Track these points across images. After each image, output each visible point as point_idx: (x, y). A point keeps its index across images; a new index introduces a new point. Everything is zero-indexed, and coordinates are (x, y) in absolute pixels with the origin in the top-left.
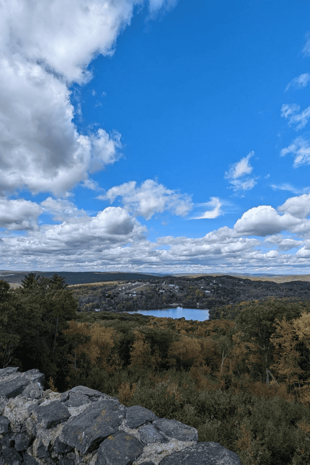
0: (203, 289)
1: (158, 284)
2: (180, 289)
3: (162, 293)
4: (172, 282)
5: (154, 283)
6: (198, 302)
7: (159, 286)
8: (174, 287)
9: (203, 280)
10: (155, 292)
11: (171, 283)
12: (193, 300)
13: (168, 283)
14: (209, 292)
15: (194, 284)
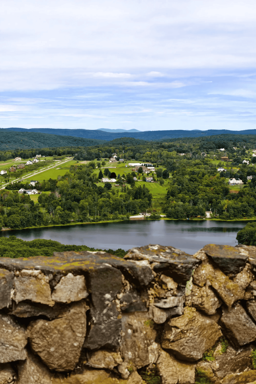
0: (222, 174)
1: (96, 161)
2: (159, 174)
3: (108, 186)
4: (138, 154)
5: (85, 159)
6: (208, 210)
7: (99, 166)
8: (140, 170)
9: (223, 150)
10: (90, 183)
11: (133, 158)
12: (195, 204)
13: (125, 157)
14: (240, 182)
15: (197, 161)
